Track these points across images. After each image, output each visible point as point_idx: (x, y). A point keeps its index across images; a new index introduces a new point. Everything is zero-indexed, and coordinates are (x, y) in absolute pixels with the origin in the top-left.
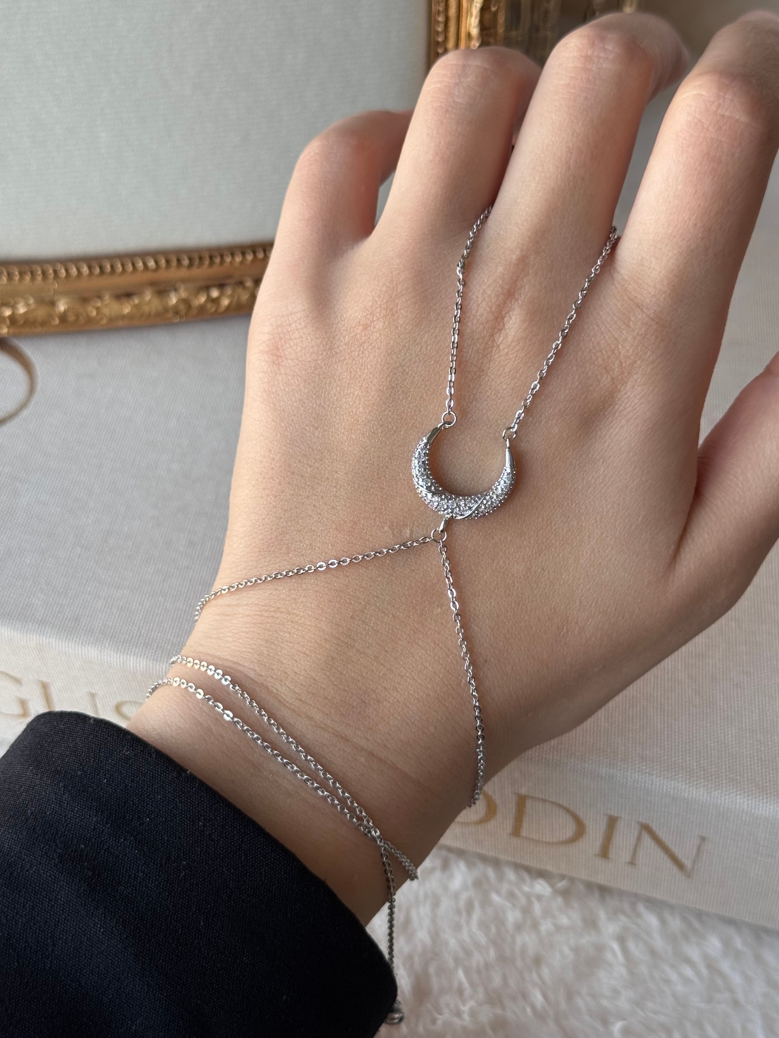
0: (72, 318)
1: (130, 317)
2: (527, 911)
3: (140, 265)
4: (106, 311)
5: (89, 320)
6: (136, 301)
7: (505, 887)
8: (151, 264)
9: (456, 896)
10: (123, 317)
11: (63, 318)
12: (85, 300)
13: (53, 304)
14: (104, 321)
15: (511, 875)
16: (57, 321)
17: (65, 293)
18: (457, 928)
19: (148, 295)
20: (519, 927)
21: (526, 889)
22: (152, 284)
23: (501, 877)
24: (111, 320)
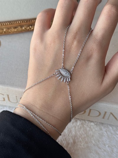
2: (90, 128)
5: (9, 32)
6: (17, 29)
7: (86, 124)
9: (78, 126)
11: (5, 32)
14: (12, 32)
17: (5, 28)
20: (89, 131)
21: (90, 124)
22: (20, 26)
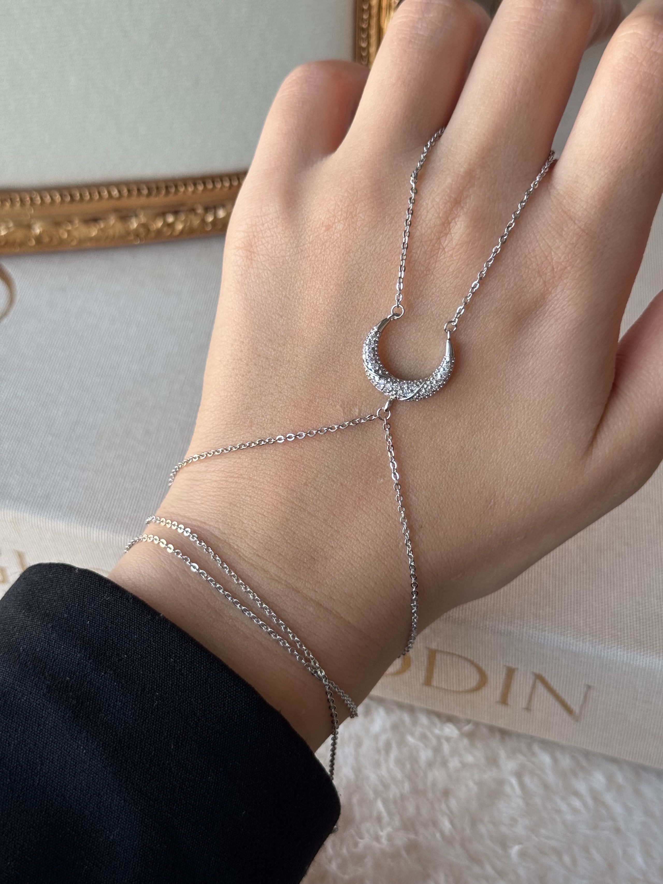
0: (46, 240)
1: (96, 239)
2: (437, 750)
3: (105, 194)
4: (76, 234)
5: (61, 242)
6: (102, 225)
7: (419, 730)
8: (115, 193)
9: (376, 737)
10: (91, 239)
11: (39, 239)
12: (57, 224)
13: (29, 227)
14: (74, 243)
15: (424, 719)
16: (33, 242)
17: (40, 218)
18: (377, 765)
19: (112, 220)
20: (430, 764)
21: (437, 731)
22: (116, 210)
23: (415, 722)
24: (81, 241)
